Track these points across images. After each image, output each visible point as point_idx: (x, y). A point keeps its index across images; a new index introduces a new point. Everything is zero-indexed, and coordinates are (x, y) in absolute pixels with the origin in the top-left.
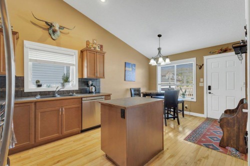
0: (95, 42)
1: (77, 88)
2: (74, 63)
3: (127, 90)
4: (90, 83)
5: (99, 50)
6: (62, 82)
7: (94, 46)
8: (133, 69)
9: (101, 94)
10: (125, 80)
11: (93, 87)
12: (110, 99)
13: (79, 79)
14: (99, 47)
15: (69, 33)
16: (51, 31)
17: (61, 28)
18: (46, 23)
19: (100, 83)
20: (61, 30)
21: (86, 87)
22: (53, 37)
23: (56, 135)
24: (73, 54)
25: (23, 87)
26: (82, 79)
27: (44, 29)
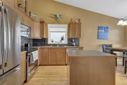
0: (75, 18)
1: (67, 43)
2: (66, 31)
3: (100, 45)
4: (73, 40)
5: (78, 22)
6: (61, 40)
7: (75, 20)
8: (105, 30)
9: (80, 47)
10: (98, 39)
11: (74, 43)
12: (83, 50)
13: (68, 39)
14: (78, 20)
15: (63, 17)
16: (56, 18)
17: (60, 16)
18: (54, 15)
19: (79, 40)
20: (60, 17)
21: (71, 43)
22: (57, 21)
23: (55, 63)
24: (65, 26)
25: (48, 42)
26: (69, 38)
27: (54, 18)
